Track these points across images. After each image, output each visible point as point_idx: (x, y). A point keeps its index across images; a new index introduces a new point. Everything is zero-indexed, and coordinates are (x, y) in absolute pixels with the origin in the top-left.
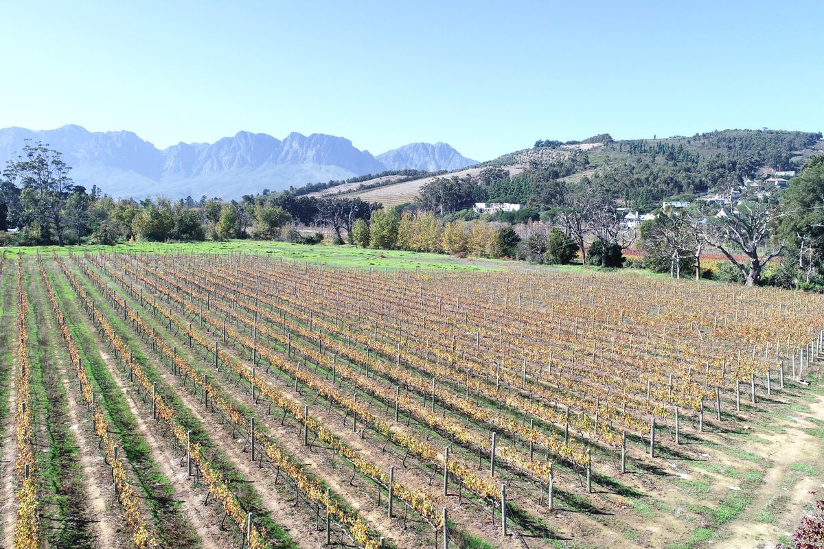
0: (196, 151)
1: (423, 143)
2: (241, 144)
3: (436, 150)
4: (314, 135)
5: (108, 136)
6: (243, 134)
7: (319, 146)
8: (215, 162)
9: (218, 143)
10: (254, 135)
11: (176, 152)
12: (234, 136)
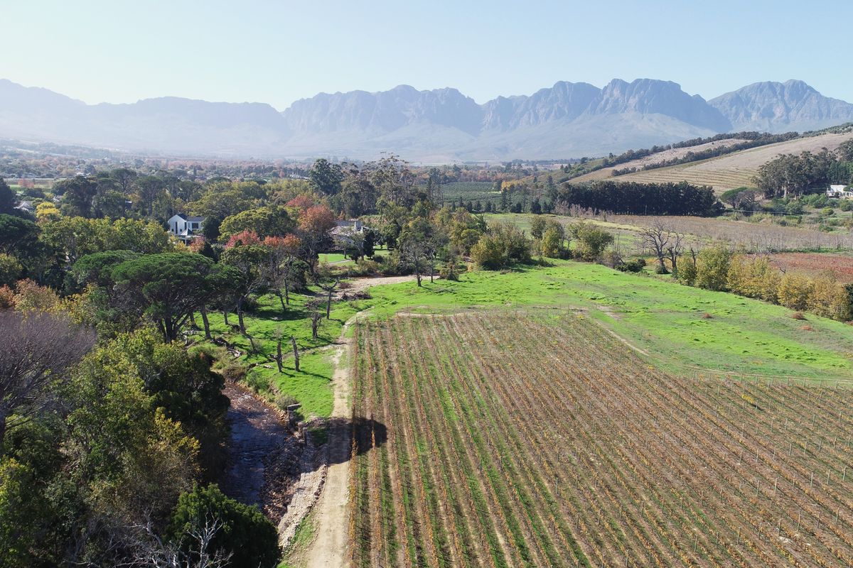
0: (514, 105)
1: (769, 82)
2: (559, 95)
3: (786, 90)
4: (637, 81)
5: (433, 94)
6: (561, 84)
7: (642, 92)
8: (532, 115)
9: (536, 95)
10: (572, 84)
11: (494, 107)
12: (552, 87)
